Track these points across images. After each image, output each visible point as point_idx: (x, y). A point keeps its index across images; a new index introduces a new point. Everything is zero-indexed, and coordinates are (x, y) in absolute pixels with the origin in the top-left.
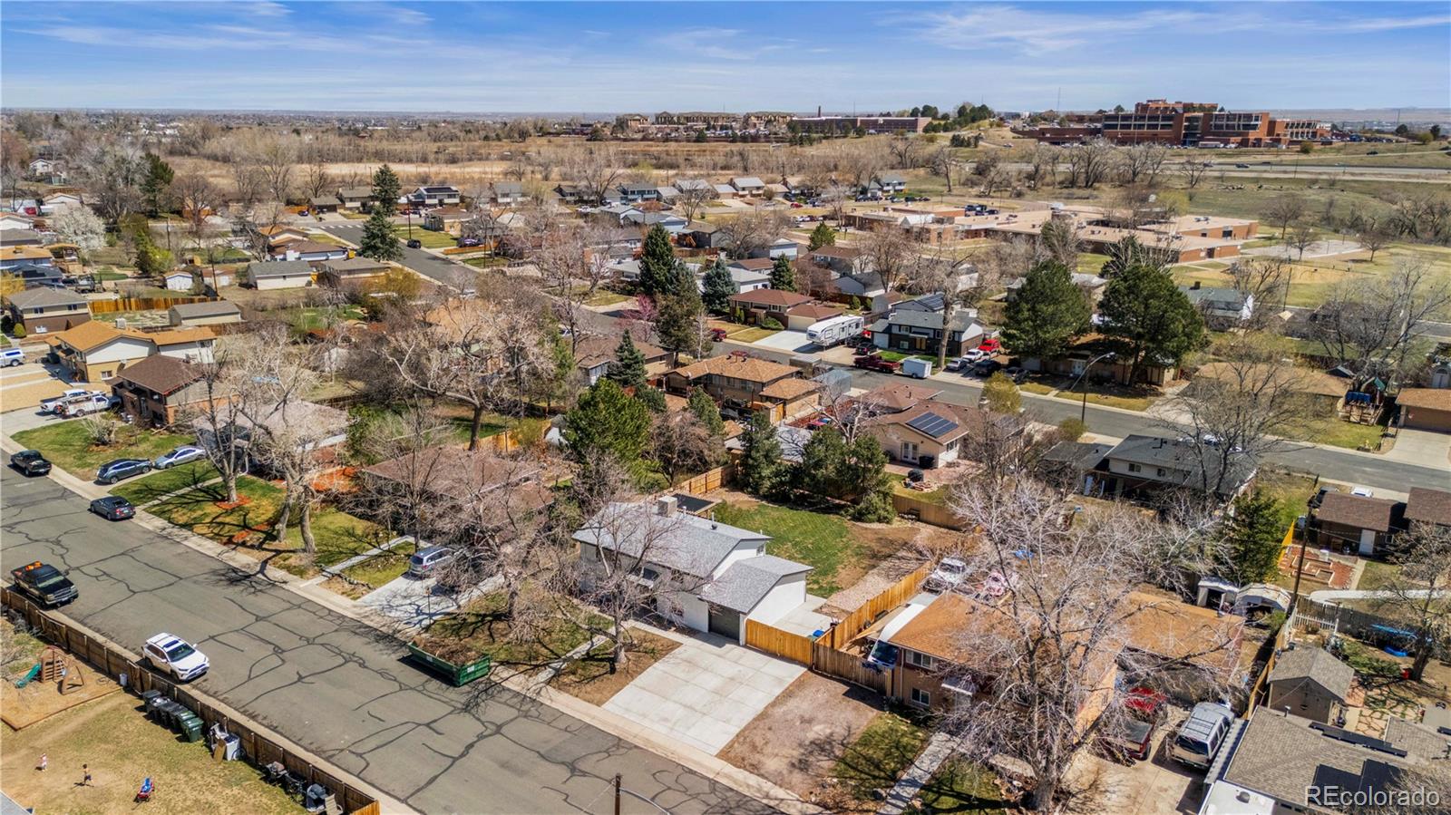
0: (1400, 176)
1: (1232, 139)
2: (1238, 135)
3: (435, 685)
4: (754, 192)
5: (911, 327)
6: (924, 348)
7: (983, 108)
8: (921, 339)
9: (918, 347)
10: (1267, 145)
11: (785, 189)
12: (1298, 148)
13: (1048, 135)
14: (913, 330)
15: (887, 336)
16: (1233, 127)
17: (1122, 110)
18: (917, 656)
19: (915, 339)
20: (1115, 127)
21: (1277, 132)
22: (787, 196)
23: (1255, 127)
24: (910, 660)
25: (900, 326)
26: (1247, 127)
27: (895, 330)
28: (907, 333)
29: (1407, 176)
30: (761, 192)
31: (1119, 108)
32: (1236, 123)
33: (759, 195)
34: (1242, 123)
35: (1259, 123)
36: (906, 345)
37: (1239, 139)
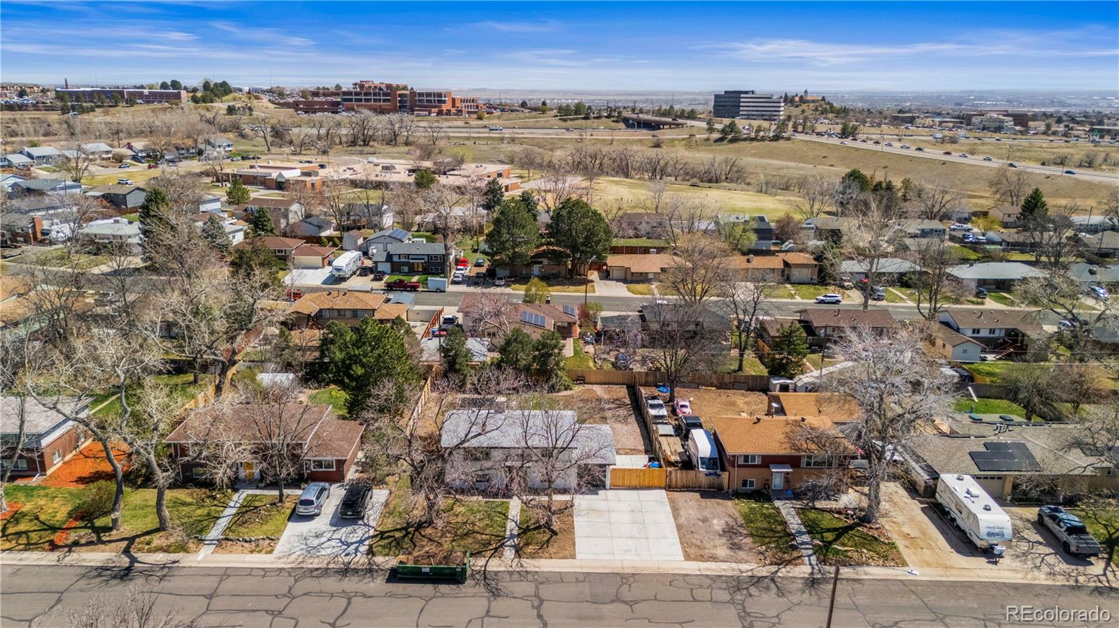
0: (544, 134)
1: (433, 110)
2: (435, 107)
3: (444, 588)
4: (104, 156)
5: (408, 255)
6: (420, 269)
7: (224, 84)
8: (418, 263)
9: (416, 269)
10: (455, 114)
11: (130, 153)
12: (475, 116)
13: (301, 106)
14: (411, 257)
15: (389, 264)
16: (430, 101)
17: (340, 88)
18: (746, 458)
19: (413, 264)
20: (351, 100)
21: (457, 105)
22: (135, 158)
23: (444, 102)
24: (741, 462)
25: (399, 255)
26: (440, 101)
27: (396, 259)
28: (406, 260)
29: (547, 134)
30: (110, 155)
31: (338, 87)
32: (432, 98)
33: (109, 158)
34: (436, 99)
35: (447, 99)
36: (406, 269)
37: (437, 110)
